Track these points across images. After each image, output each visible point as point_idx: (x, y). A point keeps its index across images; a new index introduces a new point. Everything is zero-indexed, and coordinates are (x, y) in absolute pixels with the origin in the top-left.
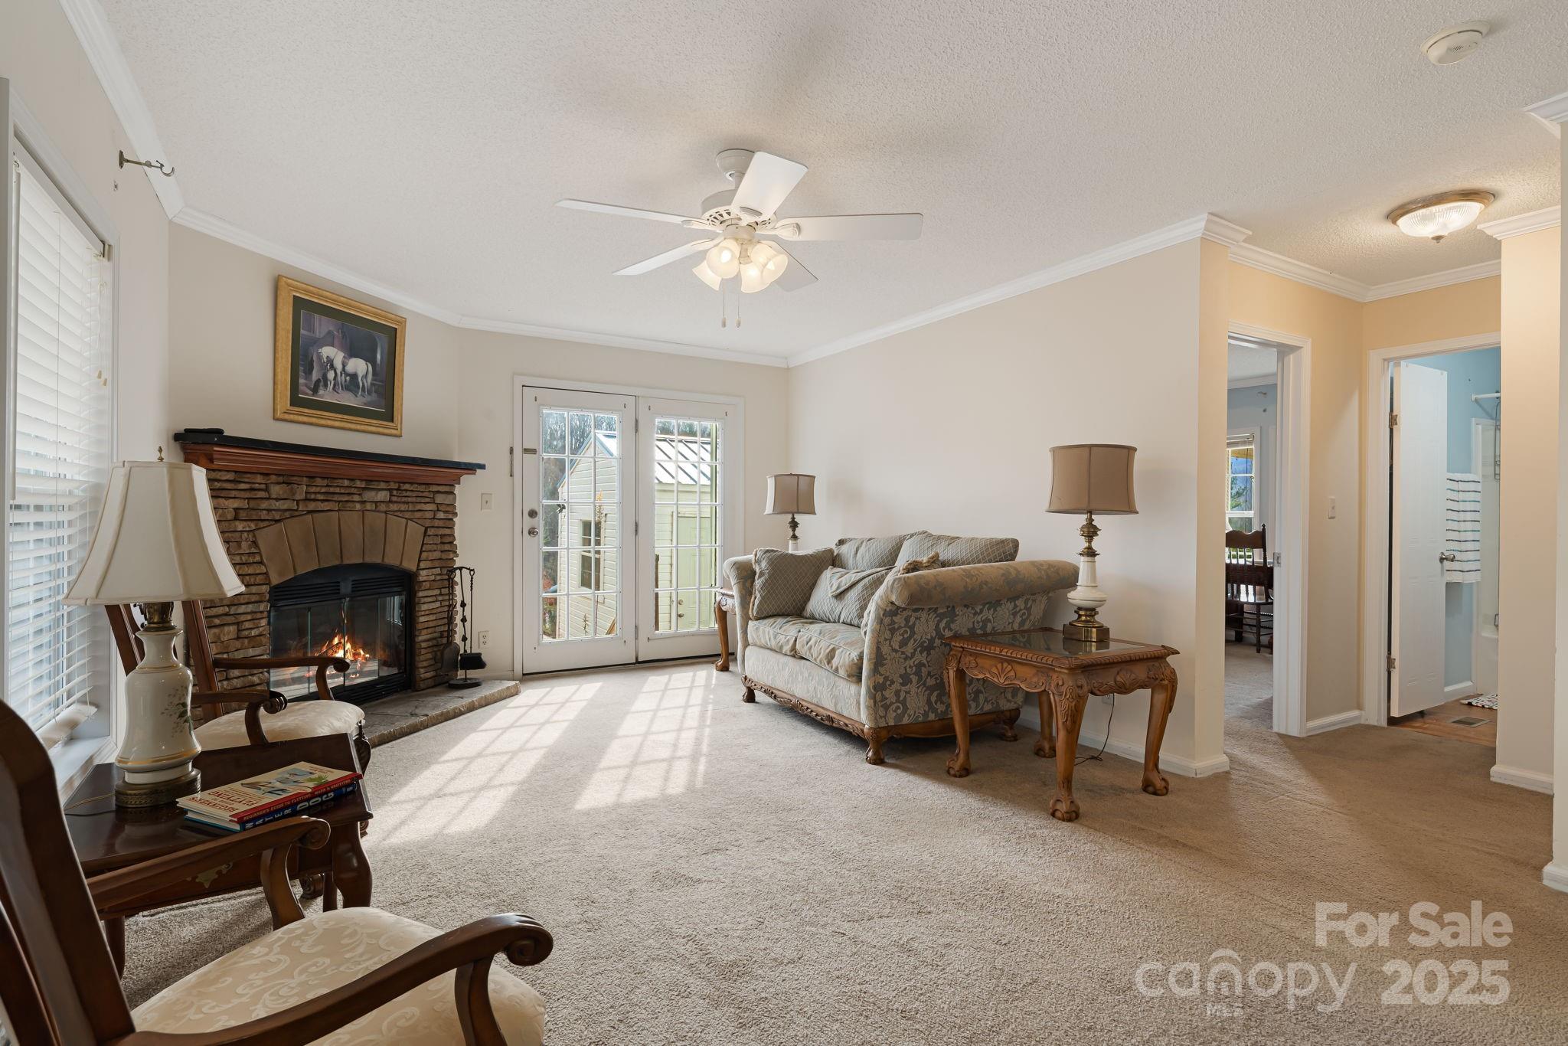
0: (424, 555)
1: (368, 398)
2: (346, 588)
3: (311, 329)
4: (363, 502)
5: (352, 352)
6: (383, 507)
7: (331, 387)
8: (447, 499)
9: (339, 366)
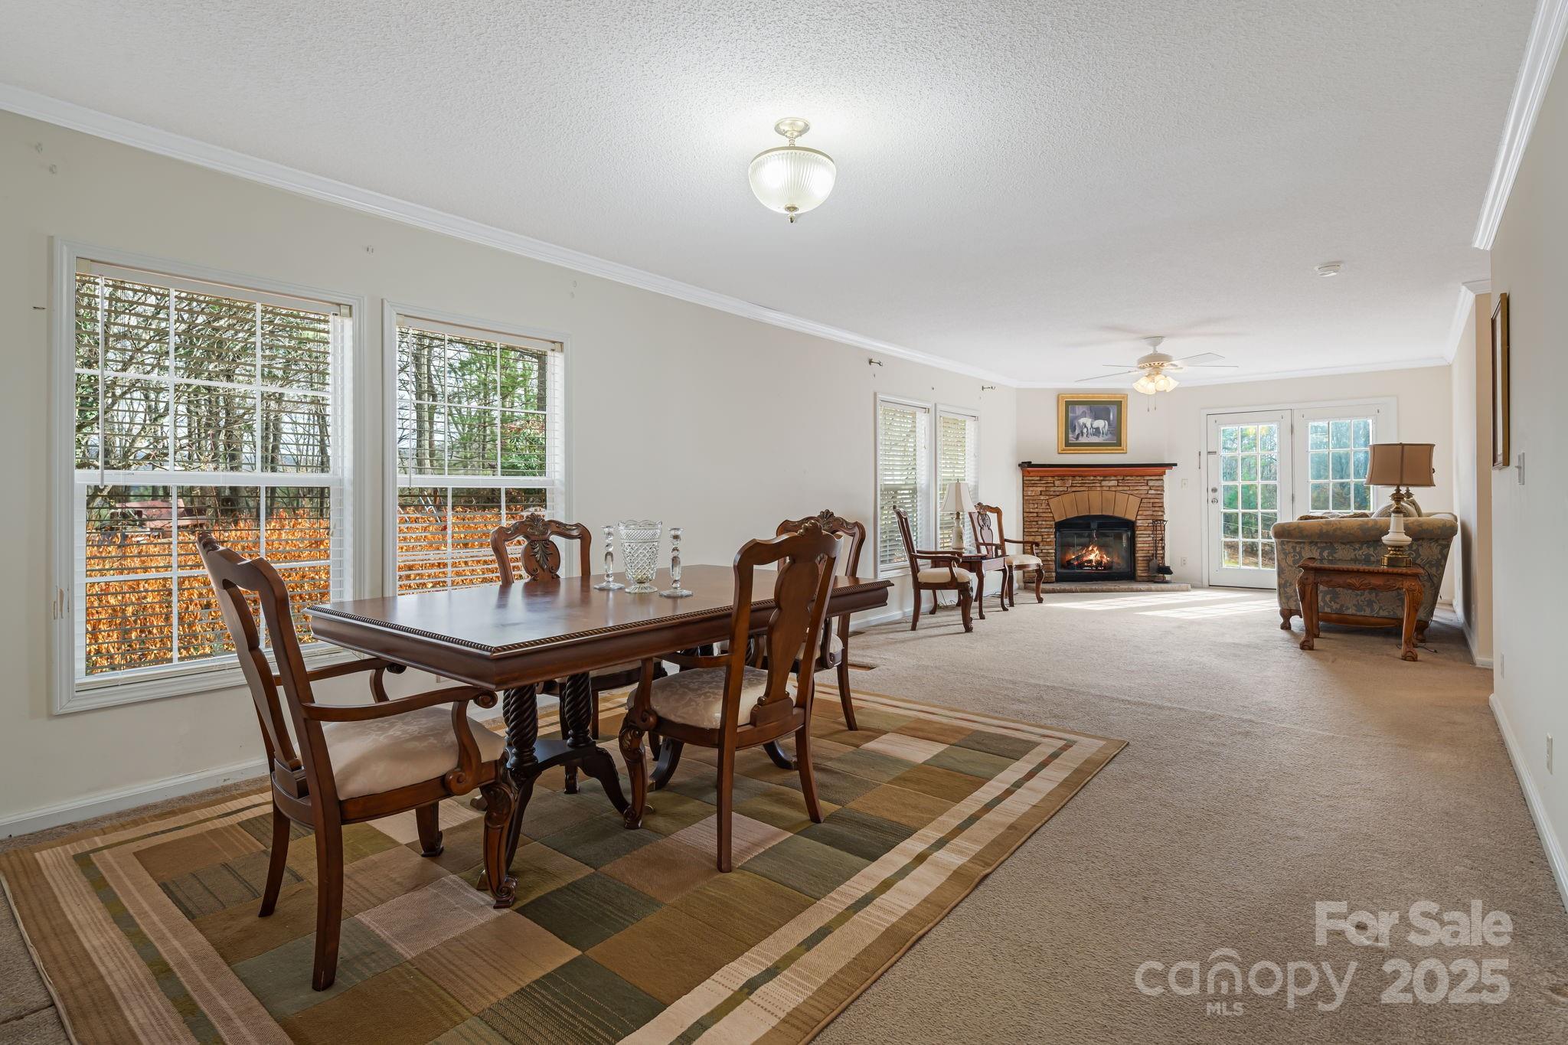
0: (1140, 512)
1: (1106, 437)
2: (1094, 525)
3: (1074, 411)
4: (1101, 486)
5: (1096, 418)
6: (1114, 489)
7: (1085, 435)
8: (1157, 483)
9: (1089, 426)
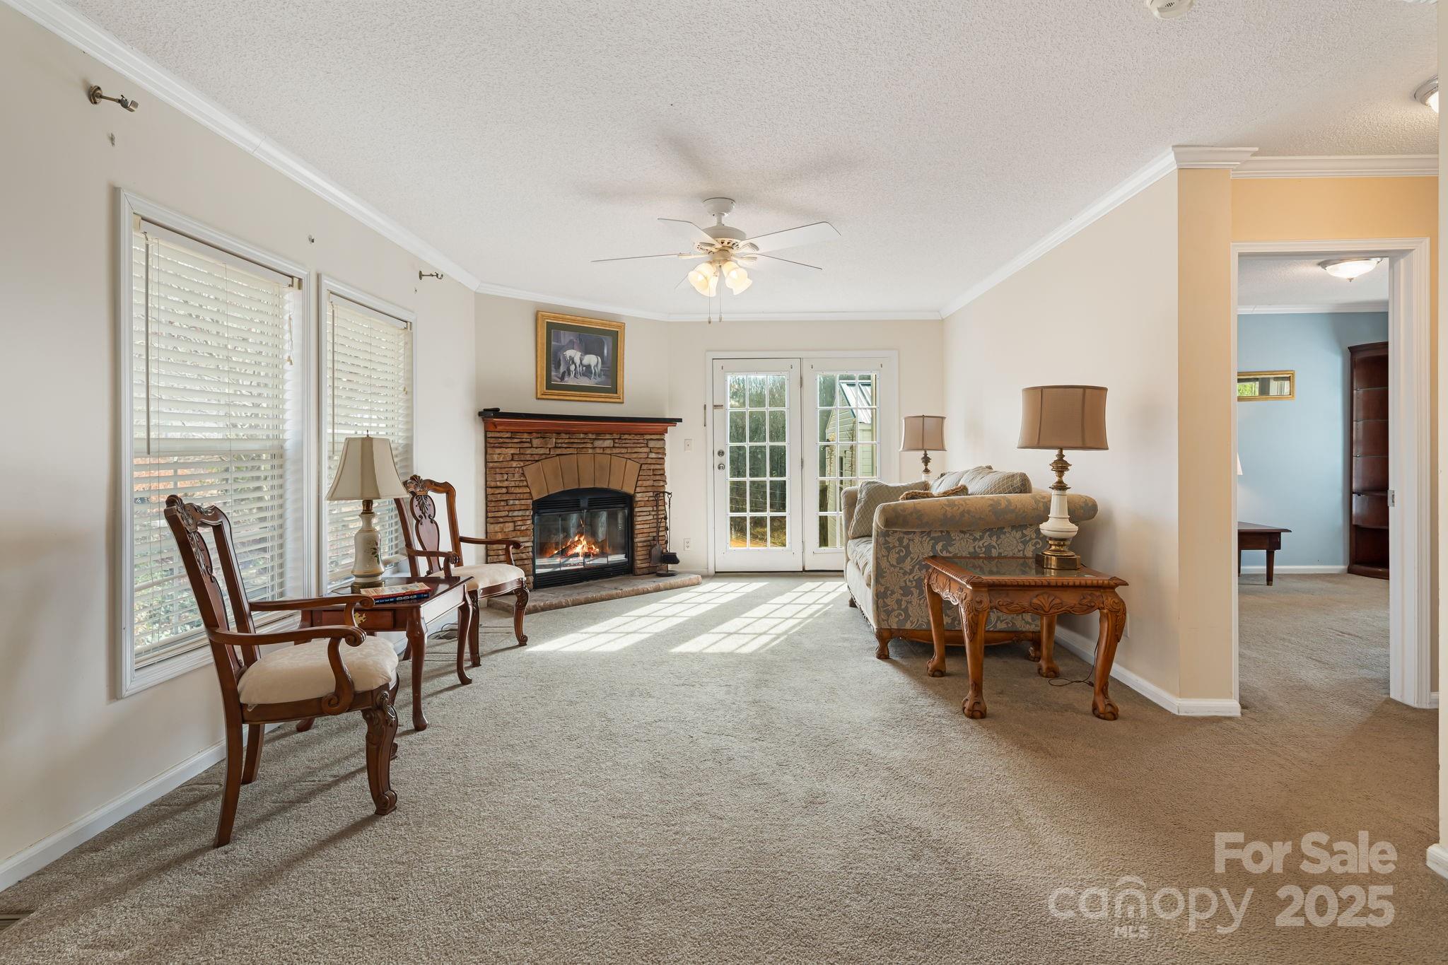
0: (640, 483)
1: (599, 380)
2: (584, 503)
3: (558, 340)
4: (594, 448)
5: (586, 351)
6: (608, 451)
7: (572, 375)
8: (659, 444)
9: (577, 361)
